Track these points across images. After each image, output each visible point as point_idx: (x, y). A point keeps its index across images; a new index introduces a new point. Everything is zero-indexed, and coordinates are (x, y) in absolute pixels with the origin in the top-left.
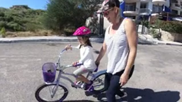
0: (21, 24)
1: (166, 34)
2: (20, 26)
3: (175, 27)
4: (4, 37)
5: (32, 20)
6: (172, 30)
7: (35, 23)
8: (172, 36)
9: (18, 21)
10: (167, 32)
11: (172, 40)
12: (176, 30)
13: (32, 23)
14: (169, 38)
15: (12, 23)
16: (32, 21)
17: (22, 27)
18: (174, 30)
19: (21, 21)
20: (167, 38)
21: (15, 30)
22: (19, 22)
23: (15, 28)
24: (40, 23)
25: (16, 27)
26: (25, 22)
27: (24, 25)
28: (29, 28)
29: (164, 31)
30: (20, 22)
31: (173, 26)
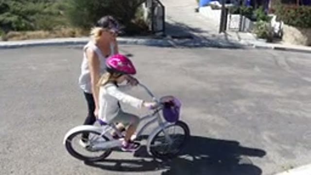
0: (24, 15)
1: (290, 31)
2: (23, 21)
3: (305, 18)
4: (5, 40)
5: (45, 7)
6: (301, 23)
7: (51, 14)
8: (302, 36)
9: (19, 11)
10: (291, 28)
11: (302, 43)
12: (308, 24)
13: (45, 14)
14: (296, 40)
15: (8, 16)
16: (46, 10)
17: (27, 22)
18: (305, 22)
19: (24, 10)
20: (293, 39)
21: (15, 30)
22: (20, 13)
23: (14, 26)
24: (62, 12)
25: (16, 23)
26: (33, 13)
27: (31, 17)
28: (42, 25)
29: (287, 26)
30: (23, 12)
31: (303, 15)
